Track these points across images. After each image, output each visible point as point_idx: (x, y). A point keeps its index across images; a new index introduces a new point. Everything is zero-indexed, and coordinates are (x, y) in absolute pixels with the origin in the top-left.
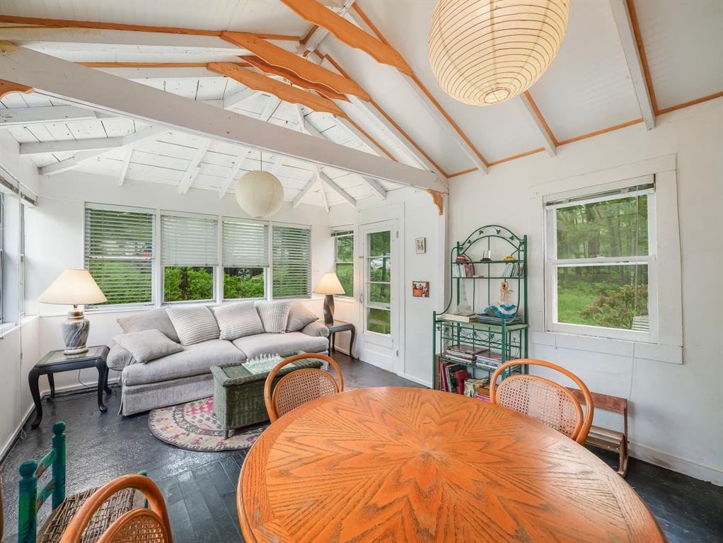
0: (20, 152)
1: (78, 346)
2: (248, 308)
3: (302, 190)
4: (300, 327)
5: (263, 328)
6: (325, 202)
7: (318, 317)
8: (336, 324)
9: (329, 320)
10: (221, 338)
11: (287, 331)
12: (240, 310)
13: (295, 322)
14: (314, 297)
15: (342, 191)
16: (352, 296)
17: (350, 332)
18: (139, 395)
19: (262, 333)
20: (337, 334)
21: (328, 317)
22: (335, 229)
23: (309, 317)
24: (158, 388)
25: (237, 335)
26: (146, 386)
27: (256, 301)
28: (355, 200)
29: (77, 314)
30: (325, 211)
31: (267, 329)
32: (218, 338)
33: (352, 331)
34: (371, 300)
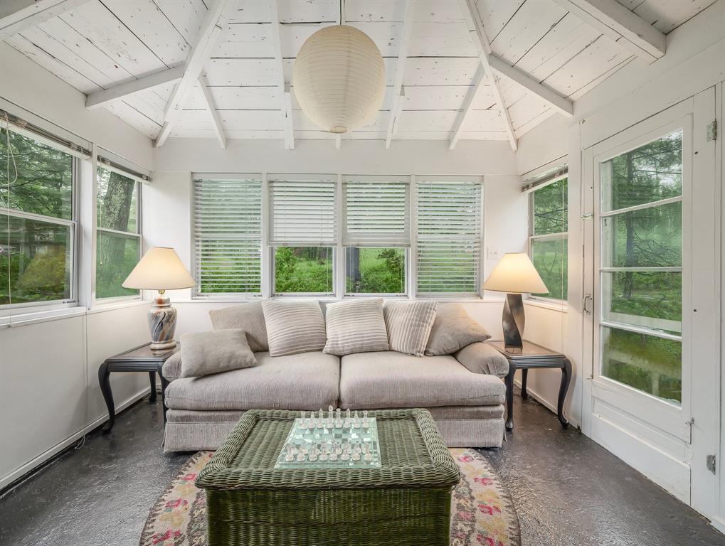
0: (86, 104)
1: (161, 340)
2: (372, 308)
3: (461, 110)
4: (452, 347)
5: (389, 343)
6: (508, 128)
7: (489, 333)
8: (528, 353)
9: (514, 340)
10: (324, 351)
11: (426, 353)
12: (357, 311)
13: (445, 339)
14: (488, 297)
15: (541, 86)
16: (565, 298)
17: (558, 371)
18: (184, 425)
19: (387, 351)
20: (531, 372)
21: (512, 336)
22: (529, 177)
23: (472, 332)
24: (209, 419)
25: (347, 349)
26: (192, 413)
27: (388, 299)
28: (572, 103)
29: (160, 302)
30: (511, 149)
31: (395, 345)
32: (321, 350)
33: (564, 370)
34: (613, 310)
